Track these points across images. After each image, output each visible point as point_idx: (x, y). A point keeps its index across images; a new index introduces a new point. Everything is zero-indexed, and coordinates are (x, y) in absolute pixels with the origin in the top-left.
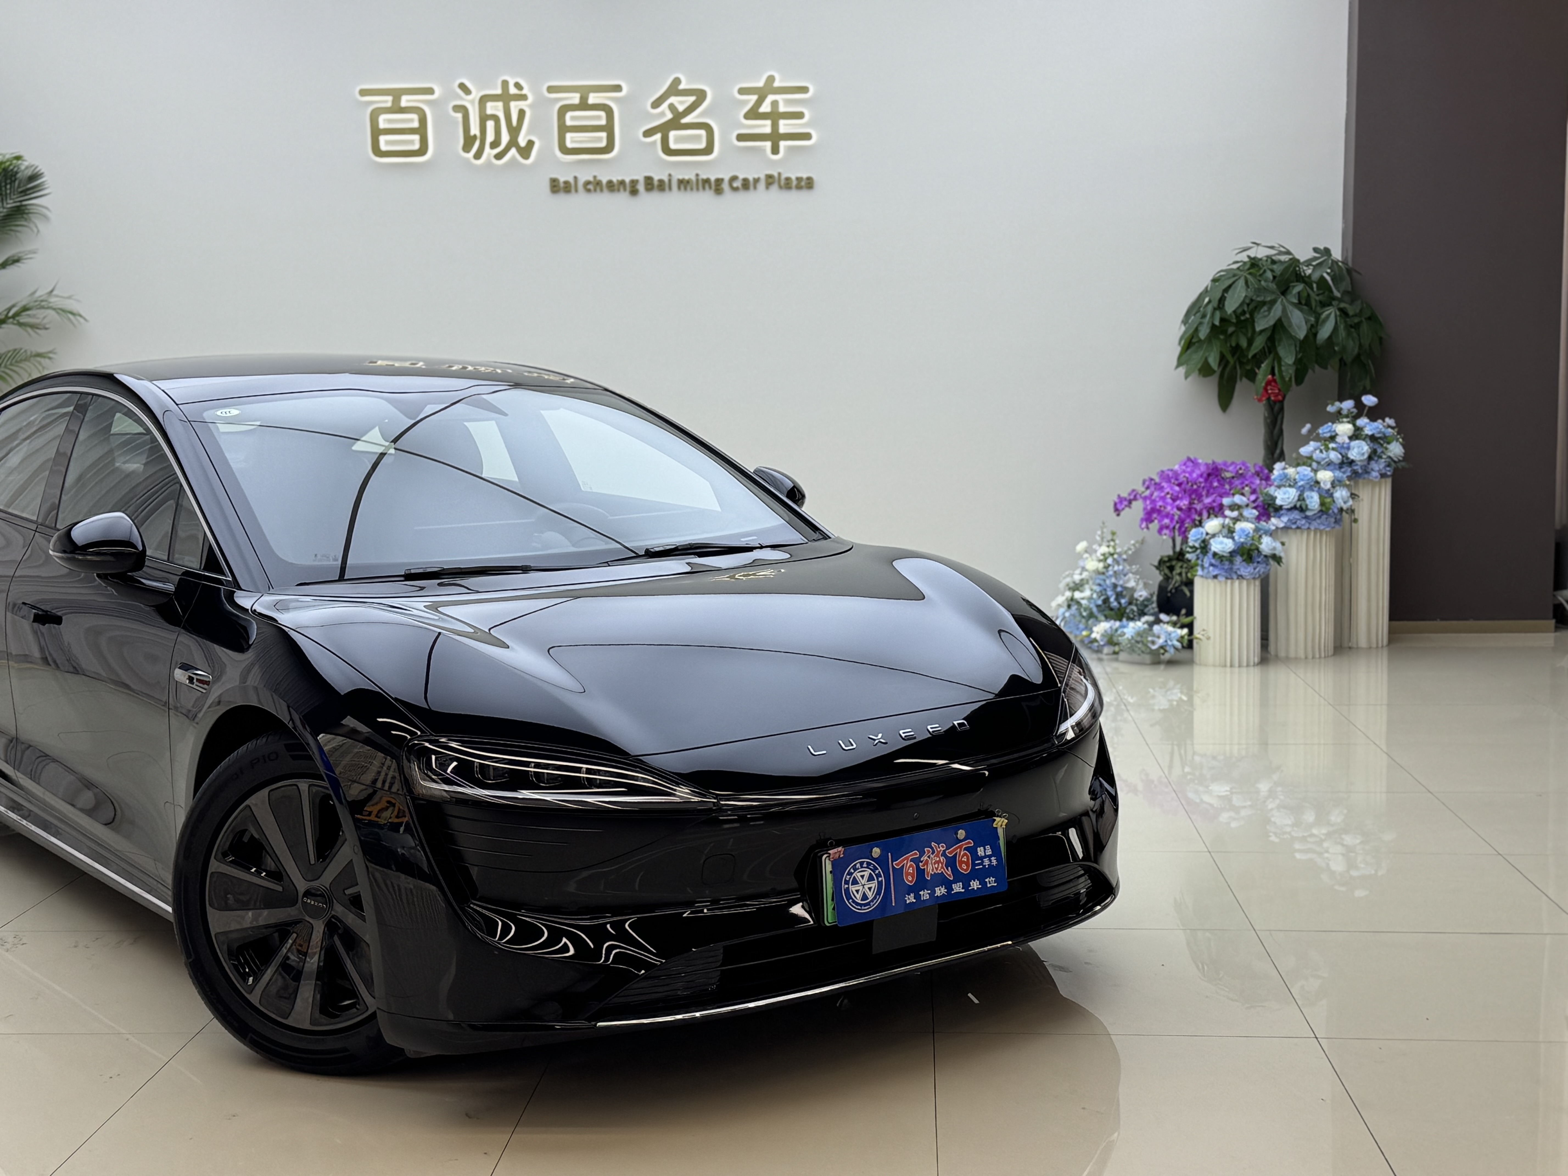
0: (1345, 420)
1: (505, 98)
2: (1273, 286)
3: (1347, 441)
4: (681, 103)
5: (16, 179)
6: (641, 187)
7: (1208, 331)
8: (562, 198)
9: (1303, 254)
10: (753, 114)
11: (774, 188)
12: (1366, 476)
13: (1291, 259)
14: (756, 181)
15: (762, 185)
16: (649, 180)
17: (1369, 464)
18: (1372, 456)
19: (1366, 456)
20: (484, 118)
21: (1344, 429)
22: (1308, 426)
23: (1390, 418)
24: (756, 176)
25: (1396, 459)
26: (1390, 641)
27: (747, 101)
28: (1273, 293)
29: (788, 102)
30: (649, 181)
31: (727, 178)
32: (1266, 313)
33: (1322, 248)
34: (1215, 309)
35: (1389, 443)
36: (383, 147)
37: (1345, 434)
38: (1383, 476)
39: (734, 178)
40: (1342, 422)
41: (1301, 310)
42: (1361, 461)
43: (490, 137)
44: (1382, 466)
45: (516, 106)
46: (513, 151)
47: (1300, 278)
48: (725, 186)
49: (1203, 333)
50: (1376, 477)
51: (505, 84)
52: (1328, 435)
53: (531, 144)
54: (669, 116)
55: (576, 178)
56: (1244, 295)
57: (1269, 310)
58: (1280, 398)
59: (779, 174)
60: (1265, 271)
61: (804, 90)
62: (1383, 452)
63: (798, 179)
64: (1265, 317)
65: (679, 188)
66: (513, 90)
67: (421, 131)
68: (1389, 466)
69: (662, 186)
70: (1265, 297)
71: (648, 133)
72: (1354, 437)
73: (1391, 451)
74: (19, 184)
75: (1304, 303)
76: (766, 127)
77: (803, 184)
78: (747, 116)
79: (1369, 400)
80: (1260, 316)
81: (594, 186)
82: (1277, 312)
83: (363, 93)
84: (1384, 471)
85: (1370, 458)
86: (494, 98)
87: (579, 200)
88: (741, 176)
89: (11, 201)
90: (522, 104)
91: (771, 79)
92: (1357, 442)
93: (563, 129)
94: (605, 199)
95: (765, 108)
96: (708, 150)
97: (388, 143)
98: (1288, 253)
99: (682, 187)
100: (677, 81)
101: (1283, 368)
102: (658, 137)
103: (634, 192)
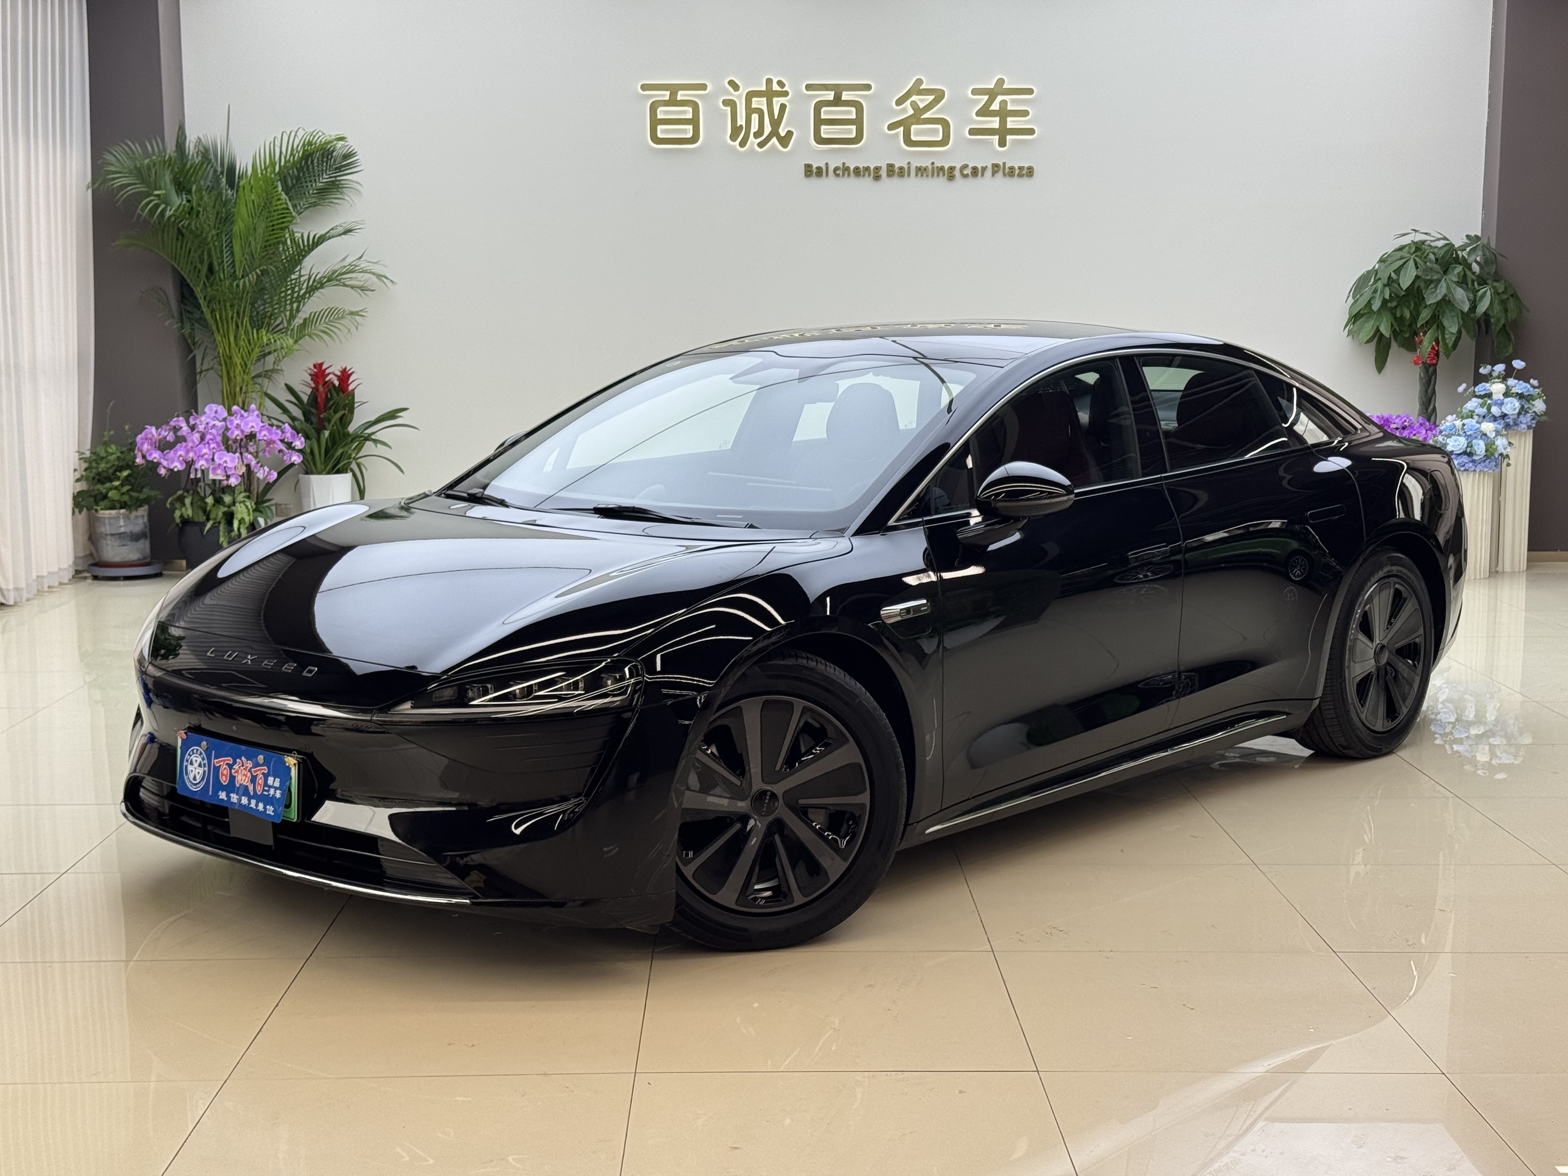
0: (1497, 380)
1: (769, 94)
2: (1436, 267)
3: (1502, 397)
4: (922, 101)
5: (332, 157)
6: (884, 173)
7: (1380, 304)
8: (814, 181)
9: (1458, 241)
10: (984, 112)
11: (1000, 174)
12: (1515, 427)
13: (1447, 244)
14: (984, 169)
15: (989, 172)
16: (890, 167)
17: (1518, 417)
18: (1523, 411)
19: (1517, 411)
20: (750, 111)
21: (1497, 388)
22: (1464, 385)
23: (1535, 379)
24: (984, 166)
25: (1539, 414)
26: (1528, 567)
27: (980, 100)
28: (1439, 273)
29: (1014, 101)
30: (891, 169)
31: (958, 166)
32: (1433, 290)
33: (1473, 235)
34: (1385, 286)
35: (1533, 400)
36: (660, 135)
37: (1499, 393)
38: (1529, 427)
39: (966, 166)
40: (1494, 383)
41: (1461, 287)
42: (1512, 414)
43: (754, 127)
44: (1529, 420)
45: (777, 102)
46: (774, 139)
47: (1457, 261)
48: (957, 173)
49: (1376, 306)
50: (1524, 429)
51: (769, 82)
52: (1483, 393)
53: (790, 134)
54: (911, 112)
55: (827, 164)
56: (1415, 274)
57: (1436, 287)
58: (1434, 361)
59: (1004, 163)
60: (1428, 254)
61: (1030, 91)
62: (1528, 408)
63: (1020, 168)
64: (1433, 293)
65: (917, 175)
66: (776, 87)
67: (694, 122)
68: (1533, 419)
69: (902, 173)
70: (1432, 276)
71: (891, 127)
72: (1507, 394)
73: (1536, 407)
74: (335, 161)
75: (1463, 282)
76: (994, 123)
77: (1024, 172)
78: (978, 114)
79: (1519, 364)
80: (1429, 291)
81: (843, 171)
82: (1441, 291)
83: (644, 87)
84: (1530, 424)
85: (1519, 414)
86: (759, 94)
87: (829, 183)
88: (971, 165)
89: (327, 177)
90: (782, 100)
91: (1001, 82)
92: (1509, 399)
93: (819, 122)
94: (852, 182)
95: (995, 106)
96: (945, 142)
97: (663, 131)
98: (1445, 238)
99: (919, 175)
100: (919, 82)
101: (1446, 336)
102: (901, 129)
103: (877, 178)
